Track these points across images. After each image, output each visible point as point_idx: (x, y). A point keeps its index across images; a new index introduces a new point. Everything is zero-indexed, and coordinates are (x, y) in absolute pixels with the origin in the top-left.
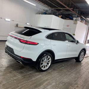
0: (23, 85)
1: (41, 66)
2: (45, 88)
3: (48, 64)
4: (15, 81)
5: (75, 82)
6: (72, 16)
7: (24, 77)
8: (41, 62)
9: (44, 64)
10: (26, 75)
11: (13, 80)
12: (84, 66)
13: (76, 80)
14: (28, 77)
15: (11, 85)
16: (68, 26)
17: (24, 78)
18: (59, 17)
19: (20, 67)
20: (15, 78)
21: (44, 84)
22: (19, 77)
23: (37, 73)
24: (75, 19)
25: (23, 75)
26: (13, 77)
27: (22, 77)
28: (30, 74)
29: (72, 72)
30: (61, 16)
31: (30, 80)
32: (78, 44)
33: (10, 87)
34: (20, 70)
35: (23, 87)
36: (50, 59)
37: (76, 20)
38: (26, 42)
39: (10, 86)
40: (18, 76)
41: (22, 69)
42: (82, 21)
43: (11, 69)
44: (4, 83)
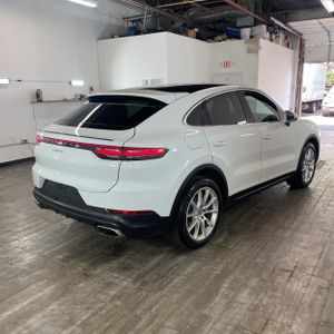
0: (154, 310)
1: (189, 230)
2: (230, 302)
3: (209, 216)
4: (119, 303)
5: (319, 258)
6: (234, 25)
7: (142, 280)
8: (188, 216)
9: (198, 219)
10: (147, 273)
11: (110, 301)
12: (324, 198)
13: (322, 253)
14: (155, 277)
15: (112, 320)
16: (227, 64)
17: (144, 284)
18: (187, 35)
19: (109, 248)
20: (113, 293)
21: (223, 290)
22: (125, 284)
23: (181, 259)
24: (246, 32)
25: (135, 276)
26: (104, 288)
27: (135, 282)
28: (158, 264)
29: (294, 226)
30: (196, 30)
31: (165, 286)
32: (292, 124)
33: (110, 326)
34: (116, 262)
35: (156, 316)
36: (214, 198)
37: (251, 37)
38: (124, 154)
39: (107, 324)
40: (117, 281)
41: (121, 256)
42: (274, 36)
43: (84, 265)
44: (85, 318)
